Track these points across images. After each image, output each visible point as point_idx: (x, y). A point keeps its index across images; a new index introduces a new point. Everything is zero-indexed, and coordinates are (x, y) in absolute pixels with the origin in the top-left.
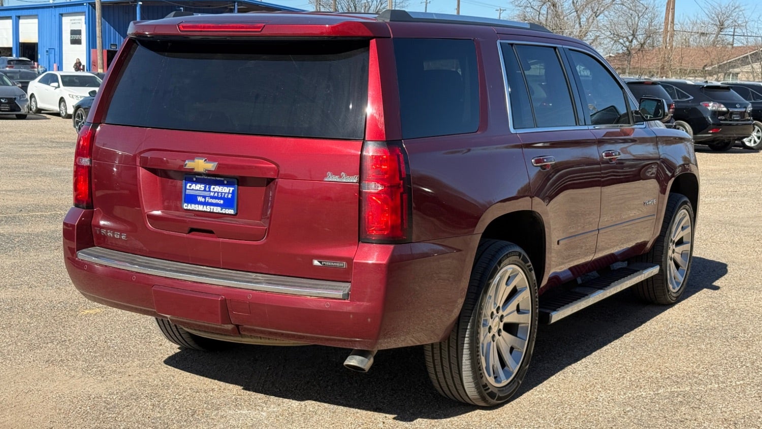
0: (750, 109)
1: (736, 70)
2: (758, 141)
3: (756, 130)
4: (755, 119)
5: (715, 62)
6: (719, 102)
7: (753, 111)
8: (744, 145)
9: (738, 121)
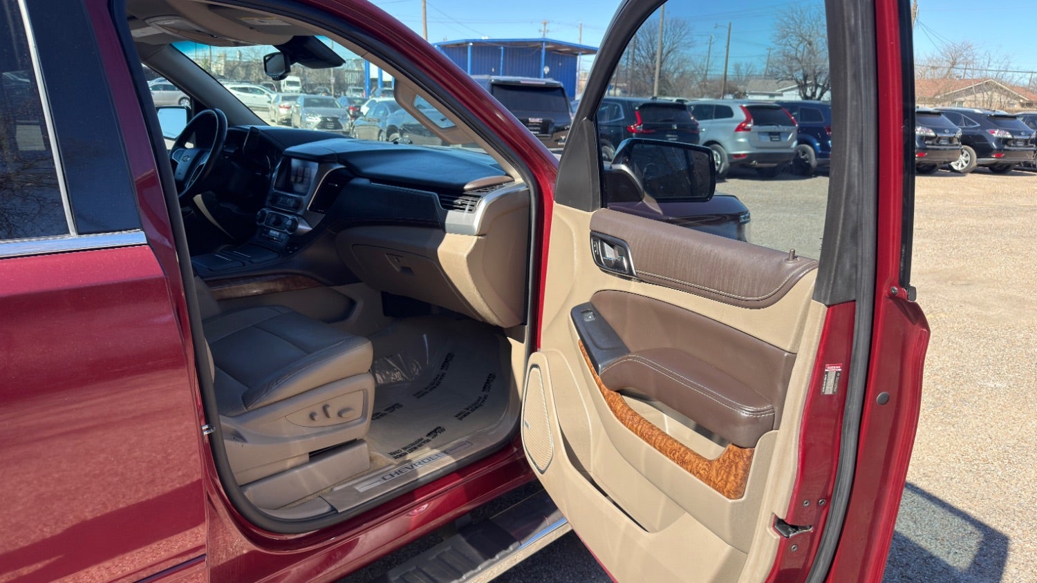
0: (959, 134)
1: (962, 99)
2: (965, 165)
3: (964, 154)
4: (963, 144)
5: (942, 91)
6: (927, 127)
7: (962, 136)
8: (951, 168)
9: (946, 145)
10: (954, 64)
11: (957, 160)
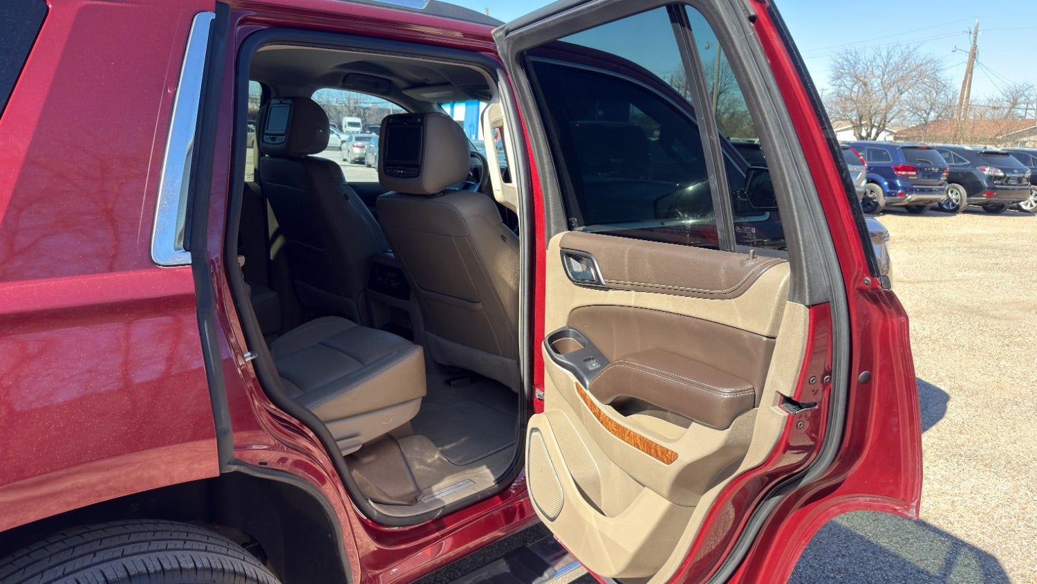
0: (1028, 174)
1: (1025, 139)
2: (1034, 205)
3: (1034, 194)
4: (1032, 184)
5: (1004, 132)
6: (996, 167)
7: (1032, 176)
8: (1019, 208)
9: (1015, 185)
10: (1015, 104)
11: (1027, 199)
